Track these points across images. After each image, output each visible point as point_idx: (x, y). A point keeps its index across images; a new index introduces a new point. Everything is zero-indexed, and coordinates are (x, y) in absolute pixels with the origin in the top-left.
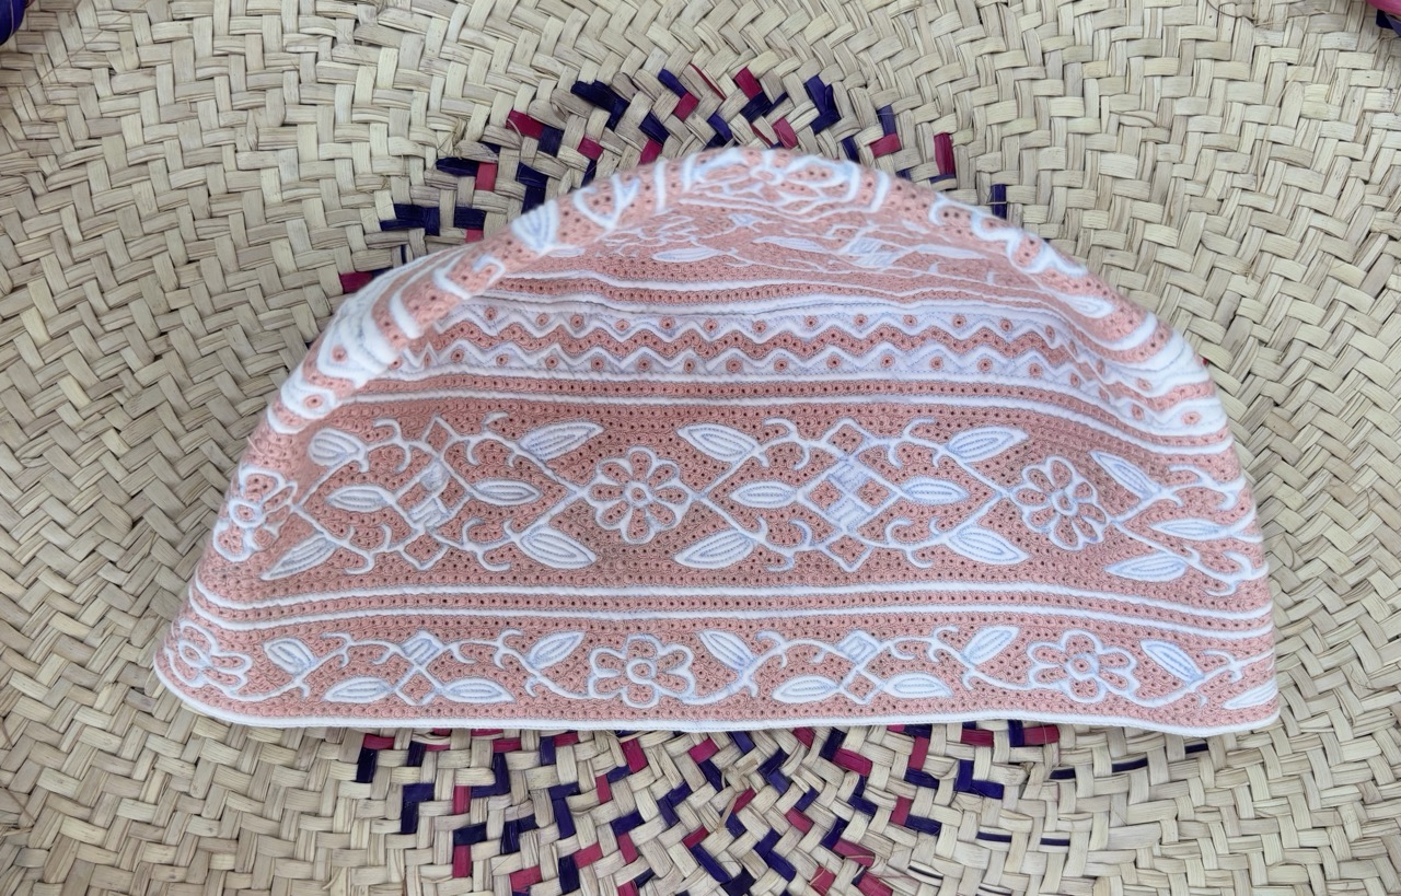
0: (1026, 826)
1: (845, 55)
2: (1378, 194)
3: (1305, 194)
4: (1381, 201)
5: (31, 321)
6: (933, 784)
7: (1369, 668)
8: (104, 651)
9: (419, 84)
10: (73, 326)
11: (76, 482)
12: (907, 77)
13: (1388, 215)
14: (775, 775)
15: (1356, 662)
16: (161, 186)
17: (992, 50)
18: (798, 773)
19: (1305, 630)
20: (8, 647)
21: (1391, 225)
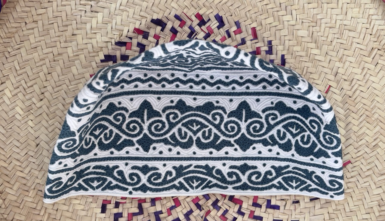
0: (286, 217)
1: (225, 7)
2: (374, 37)
3: (354, 38)
4: (375, 39)
5: (7, 92)
6: (260, 206)
7: (379, 169)
8: (31, 181)
9: (109, 22)
10: (18, 93)
11: (21, 135)
12: (243, 12)
13: (378, 43)
14: (216, 206)
15: (376, 167)
16: (41, 53)
17: (266, 4)
18: (222, 205)
19: (361, 159)
20: (5, 181)
21: (379, 46)
